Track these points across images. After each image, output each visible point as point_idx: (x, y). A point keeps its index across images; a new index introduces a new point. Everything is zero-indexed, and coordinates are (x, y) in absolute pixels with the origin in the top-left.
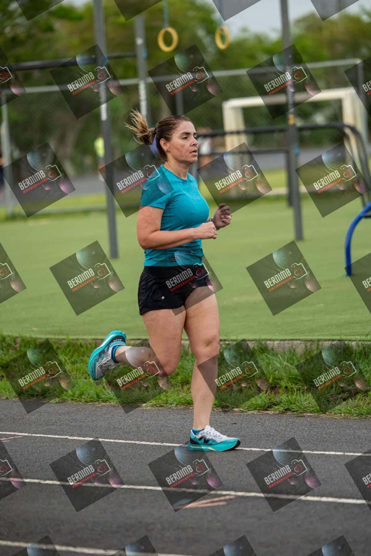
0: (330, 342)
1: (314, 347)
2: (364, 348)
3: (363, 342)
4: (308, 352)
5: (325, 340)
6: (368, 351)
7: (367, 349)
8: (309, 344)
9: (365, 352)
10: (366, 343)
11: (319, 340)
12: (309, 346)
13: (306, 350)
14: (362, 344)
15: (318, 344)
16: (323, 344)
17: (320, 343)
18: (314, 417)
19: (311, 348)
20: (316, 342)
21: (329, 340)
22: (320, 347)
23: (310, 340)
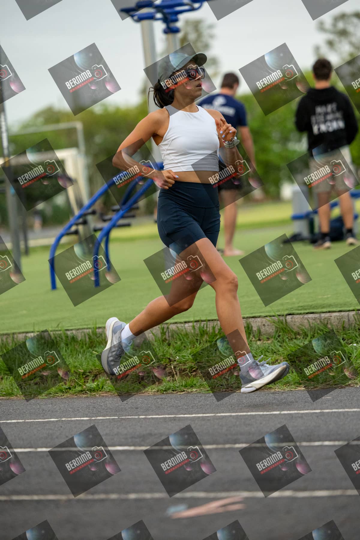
0: (24, 335)
1: (10, 340)
2: (56, 338)
3: (54, 332)
4: (4, 345)
5: (20, 333)
6: (59, 340)
7: (58, 338)
8: (4, 338)
9: (57, 341)
10: (57, 332)
11: (14, 334)
12: (5, 340)
13: (2, 344)
14: (53, 334)
15: (13, 337)
16: (17, 337)
17: (15, 336)
18: (5, 400)
19: (7, 342)
20: (11, 336)
21: (23, 333)
22: (15, 340)
23: (6, 334)
